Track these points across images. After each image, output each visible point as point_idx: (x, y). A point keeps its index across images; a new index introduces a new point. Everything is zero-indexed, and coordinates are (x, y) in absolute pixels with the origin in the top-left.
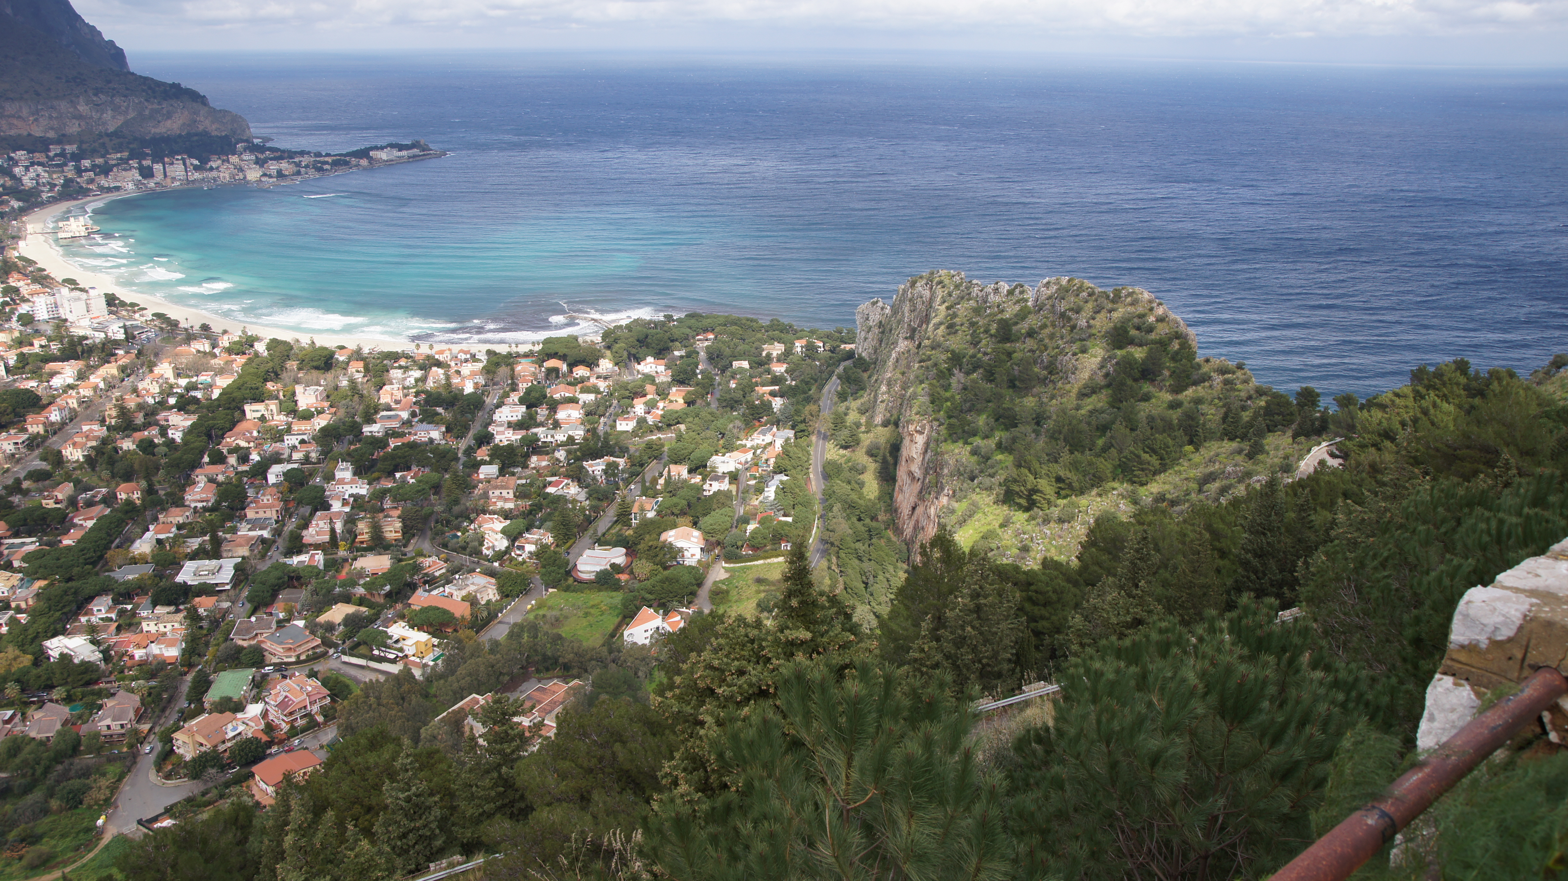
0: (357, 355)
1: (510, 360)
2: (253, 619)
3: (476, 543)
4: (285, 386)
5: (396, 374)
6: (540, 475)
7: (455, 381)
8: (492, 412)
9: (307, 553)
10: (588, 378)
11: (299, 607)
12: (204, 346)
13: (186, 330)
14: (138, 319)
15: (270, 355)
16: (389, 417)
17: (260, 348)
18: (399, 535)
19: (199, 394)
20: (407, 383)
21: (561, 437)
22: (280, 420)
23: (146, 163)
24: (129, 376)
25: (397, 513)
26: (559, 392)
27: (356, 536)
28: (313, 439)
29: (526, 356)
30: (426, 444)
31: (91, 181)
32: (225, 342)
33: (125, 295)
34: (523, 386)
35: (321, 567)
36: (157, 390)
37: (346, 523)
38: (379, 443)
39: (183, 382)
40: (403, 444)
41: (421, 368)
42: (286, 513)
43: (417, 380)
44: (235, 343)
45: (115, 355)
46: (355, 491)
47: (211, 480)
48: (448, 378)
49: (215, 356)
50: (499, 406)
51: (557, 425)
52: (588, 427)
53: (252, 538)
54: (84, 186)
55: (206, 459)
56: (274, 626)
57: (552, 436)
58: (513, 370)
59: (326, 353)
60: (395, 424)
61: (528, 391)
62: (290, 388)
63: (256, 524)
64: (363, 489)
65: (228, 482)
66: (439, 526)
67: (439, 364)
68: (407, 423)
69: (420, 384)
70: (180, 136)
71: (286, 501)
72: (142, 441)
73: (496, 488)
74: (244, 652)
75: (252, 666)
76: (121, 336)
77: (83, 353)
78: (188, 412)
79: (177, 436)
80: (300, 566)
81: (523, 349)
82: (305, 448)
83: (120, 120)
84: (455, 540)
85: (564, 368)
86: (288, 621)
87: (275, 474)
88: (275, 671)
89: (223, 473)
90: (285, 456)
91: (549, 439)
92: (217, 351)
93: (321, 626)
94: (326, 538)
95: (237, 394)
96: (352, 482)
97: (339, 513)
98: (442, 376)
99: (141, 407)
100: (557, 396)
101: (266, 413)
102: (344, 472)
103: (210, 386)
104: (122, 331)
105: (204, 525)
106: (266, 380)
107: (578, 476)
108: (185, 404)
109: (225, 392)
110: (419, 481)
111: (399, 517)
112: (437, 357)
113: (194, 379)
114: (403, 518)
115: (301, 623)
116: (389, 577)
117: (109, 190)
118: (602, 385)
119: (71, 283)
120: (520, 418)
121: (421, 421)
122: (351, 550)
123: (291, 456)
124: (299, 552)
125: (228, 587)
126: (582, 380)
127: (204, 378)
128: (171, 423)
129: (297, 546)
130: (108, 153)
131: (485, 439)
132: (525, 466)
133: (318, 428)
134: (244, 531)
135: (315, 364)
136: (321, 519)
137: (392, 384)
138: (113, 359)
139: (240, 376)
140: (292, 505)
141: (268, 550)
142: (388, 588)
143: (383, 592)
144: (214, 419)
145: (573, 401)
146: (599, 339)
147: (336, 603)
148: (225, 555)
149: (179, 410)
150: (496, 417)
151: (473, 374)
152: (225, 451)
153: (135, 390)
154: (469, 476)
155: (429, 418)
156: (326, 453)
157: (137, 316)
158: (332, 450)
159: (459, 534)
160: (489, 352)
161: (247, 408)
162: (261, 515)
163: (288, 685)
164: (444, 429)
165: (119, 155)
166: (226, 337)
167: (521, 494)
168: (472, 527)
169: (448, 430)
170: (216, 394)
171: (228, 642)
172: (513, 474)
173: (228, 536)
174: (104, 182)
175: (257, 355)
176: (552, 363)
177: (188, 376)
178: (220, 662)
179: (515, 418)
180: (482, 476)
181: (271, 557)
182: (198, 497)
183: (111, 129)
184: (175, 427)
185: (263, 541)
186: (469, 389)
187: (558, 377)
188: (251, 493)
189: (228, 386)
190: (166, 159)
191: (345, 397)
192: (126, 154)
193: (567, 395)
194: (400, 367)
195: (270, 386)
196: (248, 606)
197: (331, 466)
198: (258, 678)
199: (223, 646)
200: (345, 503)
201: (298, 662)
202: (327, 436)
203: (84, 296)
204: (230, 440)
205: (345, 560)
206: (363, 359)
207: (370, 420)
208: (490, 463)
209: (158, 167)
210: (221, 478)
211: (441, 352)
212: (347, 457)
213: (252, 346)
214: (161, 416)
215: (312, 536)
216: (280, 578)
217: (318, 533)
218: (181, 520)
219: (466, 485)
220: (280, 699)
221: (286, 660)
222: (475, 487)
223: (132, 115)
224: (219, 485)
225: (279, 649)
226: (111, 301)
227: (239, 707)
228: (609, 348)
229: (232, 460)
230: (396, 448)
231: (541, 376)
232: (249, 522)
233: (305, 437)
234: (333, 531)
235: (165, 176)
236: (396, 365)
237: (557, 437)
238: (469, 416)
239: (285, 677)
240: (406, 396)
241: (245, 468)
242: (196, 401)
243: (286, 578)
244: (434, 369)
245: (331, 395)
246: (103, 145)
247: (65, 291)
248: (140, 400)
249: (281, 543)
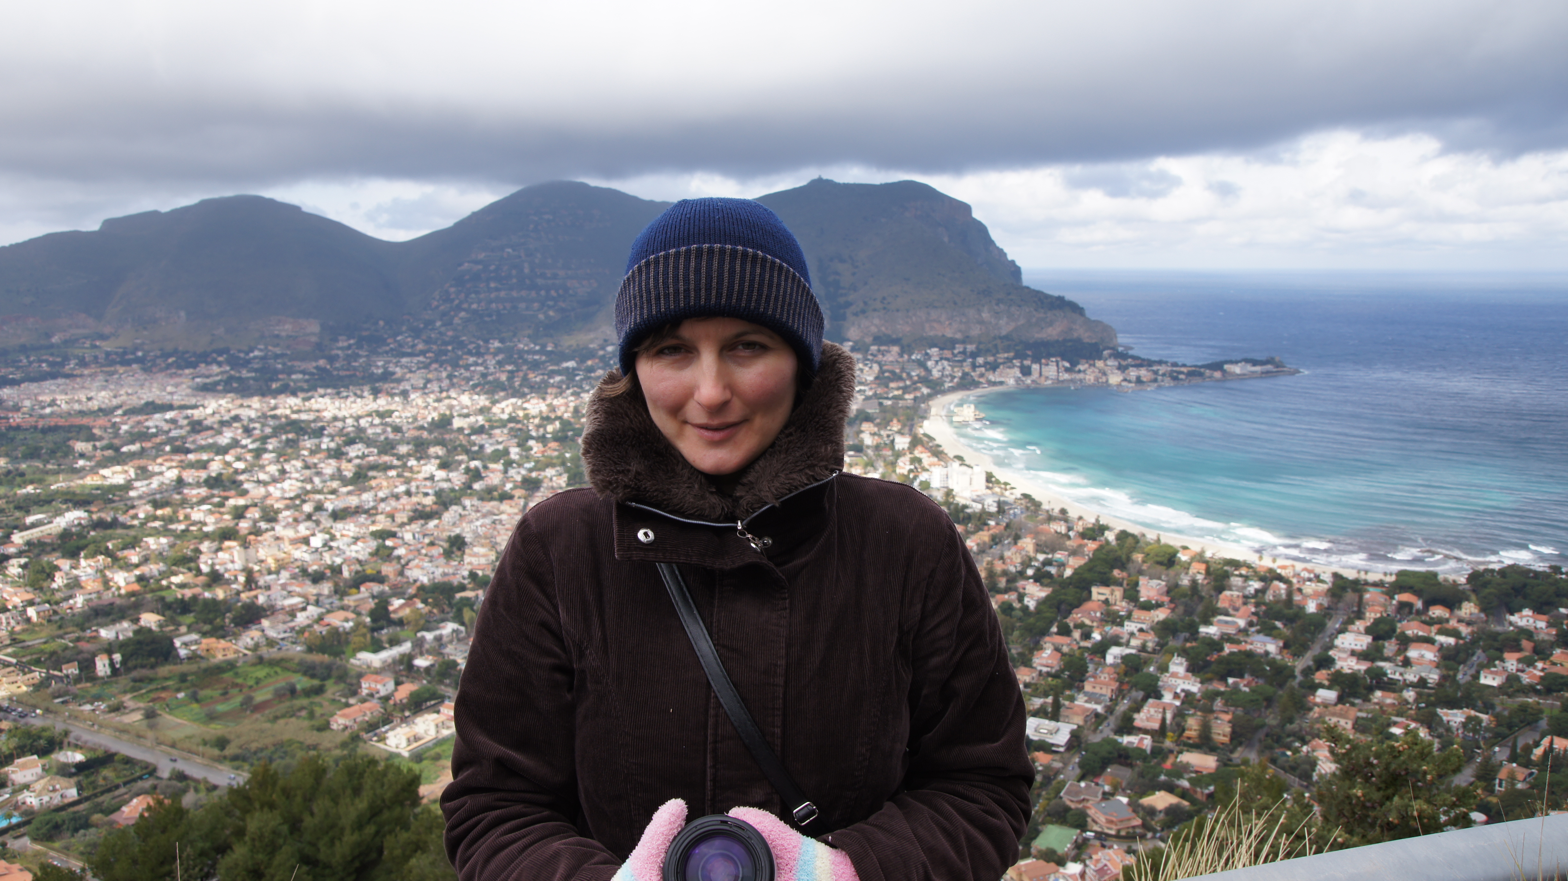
0: (1200, 557)
1: (1358, 586)
2: (1083, 784)
3: (1307, 767)
4: (1129, 575)
5: (1236, 581)
6: (1383, 712)
7: (1297, 598)
8: (1334, 636)
9: (1137, 735)
10: (1447, 621)
11: (1124, 784)
12: (1061, 528)
13: (1047, 511)
14: (1010, 496)
15: (1118, 545)
16: (1226, 622)
17: (1110, 536)
18: (1226, 740)
19: (1053, 570)
20: (1247, 593)
21: (1411, 676)
22: (1121, 606)
23: (1027, 362)
24: (996, 544)
25: (1227, 717)
26: (1412, 629)
27: (1184, 730)
28: (1152, 628)
29: (1375, 585)
30: (1261, 656)
31: (982, 375)
32: (1079, 527)
33: (1001, 474)
34: (1371, 616)
35: (1148, 751)
36: (1019, 560)
37: (1174, 717)
38: (1215, 645)
39: (1041, 557)
40: (1240, 651)
41: (1262, 579)
42: (1120, 693)
43: (1257, 591)
44: (1088, 529)
45: (986, 524)
46: (1187, 687)
47: (1057, 649)
48: (1290, 594)
49: (1069, 538)
50: (1342, 631)
51: (1407, 663)
52: (1445, 672)
53: (1087, 710)
54: (976, 379)
55: (1054, 629)
56: (1100, 796)
57: (1401, 674)
58: (1361, 598)
59: (1170, 551)
60: (1231, 631)
61: (1377, 622)
62: (1134, 578)
63: (1092, 698)
64: (1194, 687)
65: (1071, 655)
66: (1269, 741)
67: (1280, 578)
68: (1244, 631)
69: (1260, 595)
70: (1057, 341)
71: (1121, 683)
72: (1003, 603)
73: (1334, 714)
74: (1071, 813)
75: (1076, 826)
76: (993, 509)
77: (964, 519)
78: (1042, 585)
79: (1031, 604)
80: (1130, 746)
81: (1372, 577)
82: (1143, 636)
83: (1012, 326)
84: (1284, 758)
85: (1419, 604)
86: (1112, 794)
87: (1114, 654)
88: (1096, 838)
89: (1069, 645)
90: (1124, 640)
91: (1397, 676)
92: (1071, 534)
93: (1143, 807)
94: (1156, 725)
95: (1087, 575)
96: (1185, 678)
97: (1171, 704)
98: (1283, 592)
99: (1005, 573)
100: (1409, 633)
101: (1110, 597)
102: (1178, 666)
103: (1062, 565)
104: (995, 505)
105: (1047, 688)
106: (1113, 567)
107: (1430, 721)
108: (1041, 577)
109: (1076, 572)
110: (1253, 691)
111: (1229, 722)
112: (1279, 571)
113: (1050, 556)
114: (1233, 723)
115: (1125, 800)
116: (1213, 778)
117: (994, 384)
118: (1464, 630)
119: (959, 458)
120: (1364, 647)
121: (1258, 632)
122: (1178, 742)
123: (1128, 641)
124: (1129, 733)
125: (1062, 749)
126: (1440, 621)
127: (1059, 556)
128: (1027, 591)
129: (1127, 726)
130: (998, 352)
131: (1325, 662)
132: (1367, 700)
133: (1156, 620)
134: (1081, 701)
135: (1159, 559)
136: (1152, 706)
137: (1231, 590)
138: (986, 528)
139: (1091, 560)
140: (1126, 687)
141: (1100, 724)
142: (1212, 788)
143: (1207, 791)
144: (1065, 594)
145: (1429, 641)
146: (1462, 580)
147: (1159, 790)
148: (1061, 719)
149: (1036, 581)
150: (1338, 642)
151: (1316, 595)
152: (1071, 625)
153: (1002, 558)
154: (1305, 696)
155: (1268, 631)
156: (1161, 646)
157: (1007, 493)
158: (1167, 644)
159: (1289, 753)
160: (1336, 576)
161: (1095, 590)
162: (1097, 690)
163: (1108, 854)
164: (1281, 644)
165: (1006, 355)
166: (1080, 523)
167: (1360, 726)
168: (1305, 749)
169: (1286, 646)
170: (1068, 572)
171: (1057, 800)
172: (1353, 705)
173: (1067, 703)
174: (992, 377)
175: (1107, 542)
176: (1405, 597)
177: (1045, 553)
178: (1049, 815)
179: (1358, 648)
180: (1318, 700)
181: (1101, 731)
182: (1044, 662)
183: (1004, 332)
184: (1032, 597)
185: (1097, 715)
186: (1311, 607)
187: (1410, 613)
188: (1091, 667)
189: (1080, 567)
190: (1043, 361)
191: (1184, 595)
192: (1011, 354)
193: (1420, 633)
194: (1241, 575)
195: (1116, 573)
196: (1078, 771)
197: (1165, 658)
198: (1080, 841)
199: (1053, 802)
200: (1176, 696)
201: (1118, 836)
202: (1165, 629)
203: (969, 470)
204: (1077, 616)
205: (1171, 751)
206: (1206, 562)
207: (1207, 622)
208: (1329, 688)
209: (1035, 367)
210: (1065, 649)
211: (1284, 567)
212: (1183, 652)
213: (1103, 534)
214: (1021, 583)
215: (1142, 720)
216: (1110, 753)
217: (1148, 719)
218: (1028, 679)
219: (1301, 706)
220: (1100, 865)
221: (1106, 831)
222: (1310, 709)
223: (1022, 321)
224: (1063, 655)
225: (1102, 819)
226: (989, 478)
227: (1061, 862)
228: (1474, 591)
229: (1077, 634)
230: (1232, 654)
231: (1391, 610)
232: (1086, 694)
233: (1144, 626)
234: (1164, 720)
235: (1041, 374)
236: (1237, 573)
237: (1407, 676)
238: (1308, 635)
239: (1103, 846)
240: (1245, 604)
241: (1087, 644)
242: (1049, 575)
243: (1116, 755)
244: (1276, 583)
245: (1172, 590)
246: (996, 346)
247: (956, 464)
248: (1005, 567)
249: (1112, 721)
